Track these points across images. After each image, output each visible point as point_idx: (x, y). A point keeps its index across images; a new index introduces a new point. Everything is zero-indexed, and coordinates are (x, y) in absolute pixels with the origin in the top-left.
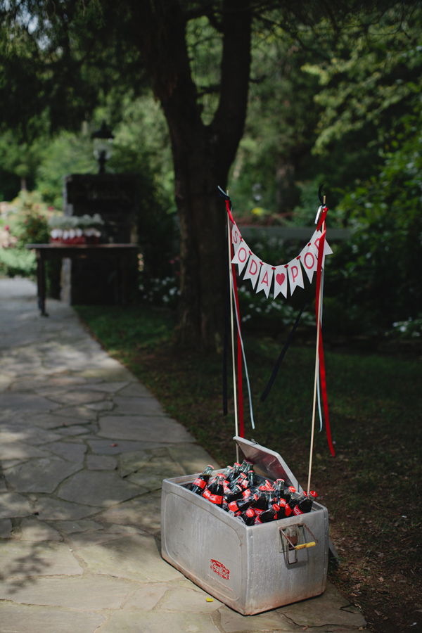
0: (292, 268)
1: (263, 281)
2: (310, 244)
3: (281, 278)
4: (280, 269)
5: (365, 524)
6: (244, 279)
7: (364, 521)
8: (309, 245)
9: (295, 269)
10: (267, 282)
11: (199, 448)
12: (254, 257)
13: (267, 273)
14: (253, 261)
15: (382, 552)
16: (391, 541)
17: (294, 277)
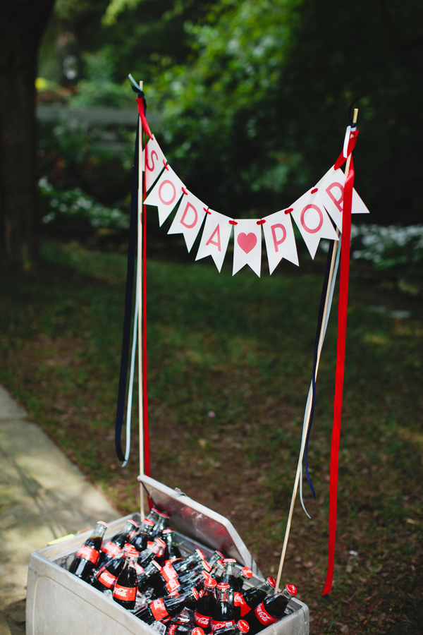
0: (273, 228)
1: (210, 241)
2: (316, 190)
3: (248, 242)
4: (247, 226)
5: (304, 569)
6: (170, 232)
7: (301, 563)
8: (313, 192)
9: (279, 231)
10: (218, 244)
11: (33, 428)
12: (191, 198)
13: (218, 228)
14: (189, 205)
15: (345, 624)
16: (351, 602)
17: (276, 243)
